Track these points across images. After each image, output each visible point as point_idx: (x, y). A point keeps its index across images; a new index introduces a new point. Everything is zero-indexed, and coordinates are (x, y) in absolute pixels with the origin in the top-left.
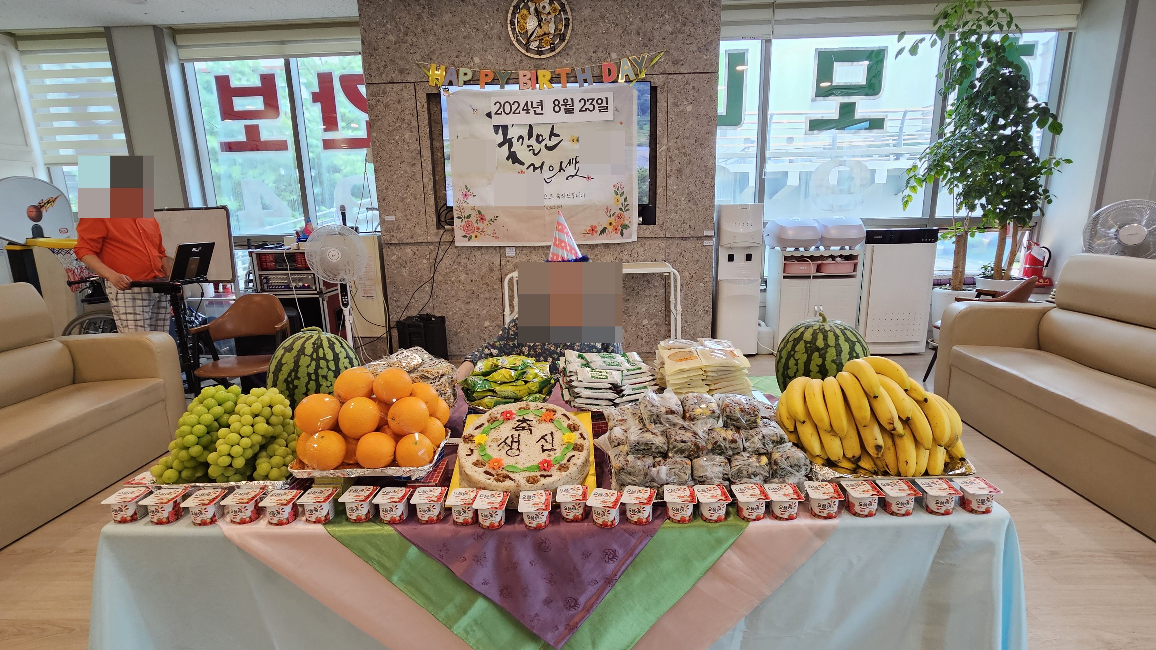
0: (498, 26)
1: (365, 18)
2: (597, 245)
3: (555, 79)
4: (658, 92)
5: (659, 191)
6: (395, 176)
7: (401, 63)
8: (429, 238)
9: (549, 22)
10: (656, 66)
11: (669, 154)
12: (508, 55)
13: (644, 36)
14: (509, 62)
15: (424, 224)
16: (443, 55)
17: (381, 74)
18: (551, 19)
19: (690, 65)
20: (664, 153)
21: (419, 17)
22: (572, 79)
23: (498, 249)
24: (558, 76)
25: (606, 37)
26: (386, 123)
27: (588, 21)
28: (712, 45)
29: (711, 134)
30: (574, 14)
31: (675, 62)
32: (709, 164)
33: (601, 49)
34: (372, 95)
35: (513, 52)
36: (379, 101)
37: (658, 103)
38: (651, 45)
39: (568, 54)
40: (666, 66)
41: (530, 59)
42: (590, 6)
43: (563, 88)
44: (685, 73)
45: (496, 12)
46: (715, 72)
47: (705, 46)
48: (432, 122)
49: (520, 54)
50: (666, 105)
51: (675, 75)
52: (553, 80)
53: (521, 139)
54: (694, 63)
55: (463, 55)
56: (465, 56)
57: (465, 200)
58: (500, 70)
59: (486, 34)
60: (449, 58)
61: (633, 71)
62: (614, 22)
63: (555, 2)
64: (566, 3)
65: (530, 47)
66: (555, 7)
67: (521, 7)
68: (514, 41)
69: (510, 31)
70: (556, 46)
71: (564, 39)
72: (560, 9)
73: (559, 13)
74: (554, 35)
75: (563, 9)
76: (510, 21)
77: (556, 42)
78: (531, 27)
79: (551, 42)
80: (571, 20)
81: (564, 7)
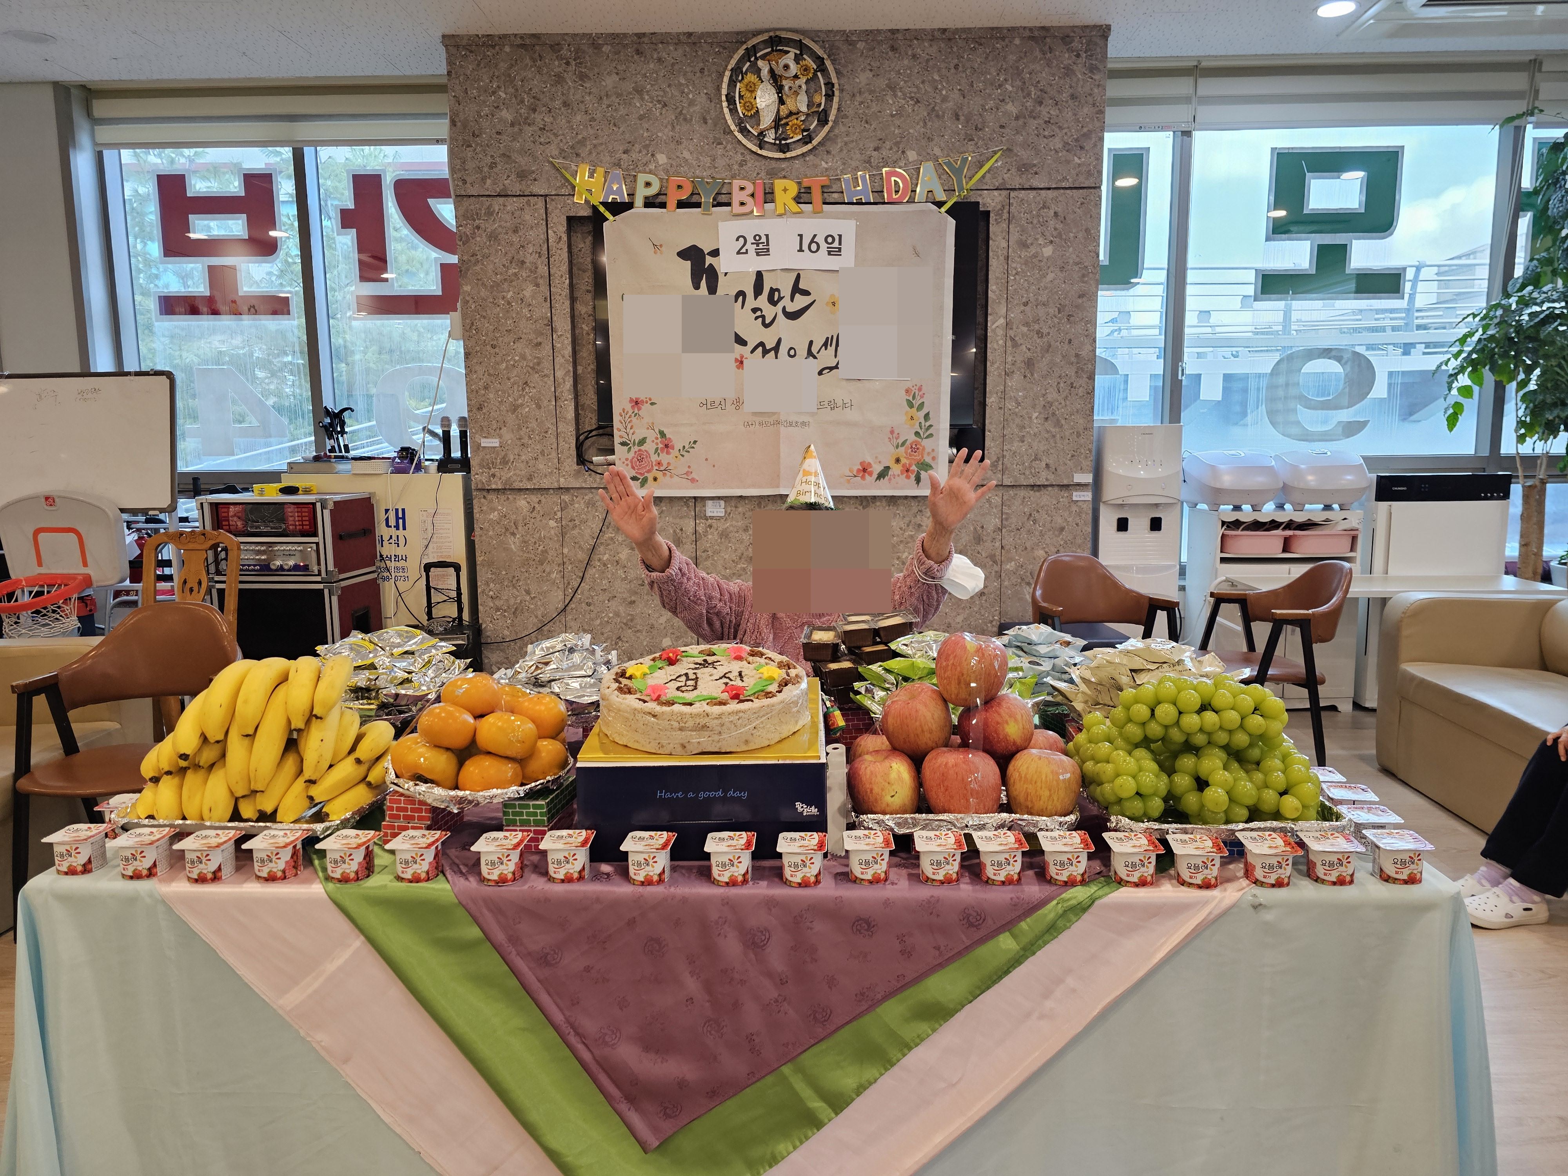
0: (702, 99)
1: (458, 78)
2: (875, 497)
3: (803, 197)
4: (992, 221)
5: (991, 400)
6: (504, 365)
7: (523, 161)
8: (562, 480)
9: (796, 93)
10: (988, 176)
11: (1011, 333)
12: (720, 151)
13: (967, 122)
14: (721, 162)
15: (554, 454)
16: (600, 148)
17: (484, 179)
18: (800, 87)
19: (1050, 174)
20: (1000, 332)
21: (559, 79)
22: (836, 196)
23: (691, 504)
24: (808, 190)
25: (897, 122)
26: (491, 266)
27: (866, 94)
28: (1090, 139)
29: (1089, 299)
30: (842, 82)
31: (1024, 168)
32: (1083, 353)
33: (888, 144)
34: (465, 217)
35: (729, 147)
36: (478, 228)
37: (991, 242)
38: (979, 138)
39: (828, 152)
40: (1005, 176)
41: (760, 159)
42: (869, 67)
43: (817, 212)
44: (1041, 189)
45: (698, 74)
46: (1094, 188)
47: (1077, 140)
48: (575, 269)
49: (741, 150)
50: (1006, 245)
51: (1023, 192)
52: (800, 198)
53: (741, 298)
54: (1058, 171)
55: (637, 150)
56: (640, 152)
57: (636, 411)
58: (702, 178)
59: (681, 113)
60: (612, 153)
61: (942, 184)
62: (913, 95)
63: (805, 56)
64: (825, 57)
65: (766, 139)
66: (806, 65)
67: (744, 70)
68: (733, 127)
69: (726, 111)
70: (813, 135)
71: (826, 122)
72: (815, 67)
73: (815, 75)
74: (808, 115)
75: (821, 67)
76: (726, 96)
77: (812, 127)
78: (764, 104)
79: (803, 127)
80: (836, 86)
81: (823, 63)
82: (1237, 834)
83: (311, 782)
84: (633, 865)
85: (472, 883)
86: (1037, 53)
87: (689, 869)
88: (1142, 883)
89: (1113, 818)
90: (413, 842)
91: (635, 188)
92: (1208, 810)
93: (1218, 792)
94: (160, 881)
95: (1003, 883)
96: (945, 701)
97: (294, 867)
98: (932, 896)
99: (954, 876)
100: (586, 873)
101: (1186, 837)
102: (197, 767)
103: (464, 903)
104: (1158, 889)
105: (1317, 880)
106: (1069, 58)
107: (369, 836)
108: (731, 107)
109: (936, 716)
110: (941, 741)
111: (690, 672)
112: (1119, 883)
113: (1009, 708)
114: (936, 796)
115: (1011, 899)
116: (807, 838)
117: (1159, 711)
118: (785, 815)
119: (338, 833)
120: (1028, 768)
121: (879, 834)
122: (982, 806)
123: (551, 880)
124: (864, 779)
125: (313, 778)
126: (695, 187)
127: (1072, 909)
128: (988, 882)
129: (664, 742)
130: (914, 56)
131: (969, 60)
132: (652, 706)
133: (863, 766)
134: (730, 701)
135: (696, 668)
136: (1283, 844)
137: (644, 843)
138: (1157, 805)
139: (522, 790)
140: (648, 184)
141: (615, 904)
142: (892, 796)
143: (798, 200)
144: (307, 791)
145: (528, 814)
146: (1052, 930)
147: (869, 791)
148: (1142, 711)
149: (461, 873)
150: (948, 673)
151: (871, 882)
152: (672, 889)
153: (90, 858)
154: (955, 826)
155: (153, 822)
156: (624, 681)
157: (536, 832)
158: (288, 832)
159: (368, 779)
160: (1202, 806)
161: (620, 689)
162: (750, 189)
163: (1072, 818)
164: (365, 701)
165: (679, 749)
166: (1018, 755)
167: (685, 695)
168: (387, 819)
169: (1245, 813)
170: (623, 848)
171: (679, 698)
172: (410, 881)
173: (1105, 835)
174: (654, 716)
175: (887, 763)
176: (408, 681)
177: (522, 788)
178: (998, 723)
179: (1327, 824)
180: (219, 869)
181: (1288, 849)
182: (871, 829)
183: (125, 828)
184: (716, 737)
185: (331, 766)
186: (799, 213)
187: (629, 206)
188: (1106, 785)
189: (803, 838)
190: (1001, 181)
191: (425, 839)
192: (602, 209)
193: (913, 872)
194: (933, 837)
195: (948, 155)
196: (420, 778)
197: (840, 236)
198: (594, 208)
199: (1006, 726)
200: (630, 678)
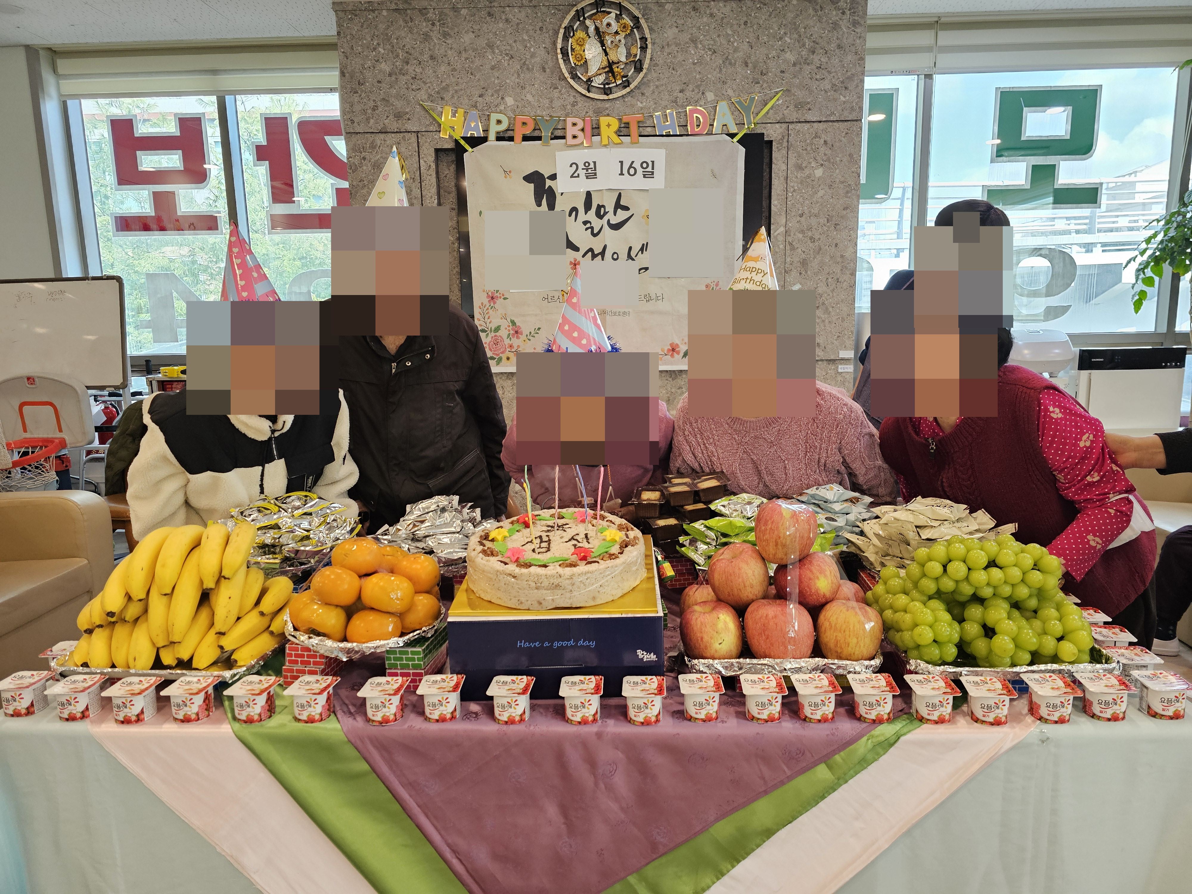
0: (542, 52)
1: (345, 37)
2: (681, 371)
3: (624, 130)
4: (774, 148)
7: (399, 104)
9: (617, 46)
10: (771, 111)
12: (556, 93)
13: (755, 68)
14: (557, 103)
16: (461, 93)
17: (368, 120)
18: (620, 41)
19: (820, 109)
20: (780, 237)
21: (427, 38)
22: (649, 129)
24: (627, 125)
25: (698, 69)
27: (673, 47)
28: (853, 80)
29: (852, 211)
30: (653, 37)
31: (799, 106)
32: (848, 254)
33: (691, 87)
35: (564, 90)
36: (364, 159)
37: (773, 165)
38: (764, 81)
39: (643, 94)
40: (785, 112)
41: (588, 100)
42: (675, 25)
43: (634, 143)
44: (814, 122)
45: (538, 32)
46: (857, 120)
47: (842, 82)
48: (442, 191)
49: (573, 93)
50: (785, 168)
51: (799, 124)
52: (621, 131)
53: (574, 213)
54: (827, 107)
55: (490, 94)
56: (492, 95)
57: (492, 305)
58: (542, 117)
59: (524, 63)
60: (469, 97)
61: (734, 119)
62: (711, 47)
63: (623, 16)
64: (640, 16)
65: (592, 84)
66: (625, 23)
67: (575, 28)
68: (567, 75)
69: (561, 61)
70: (630, 80)
71: (641, 69)
72: (632, 25)
73: (632, 31)
74: (626, 64)
75: (637, 25)
76: (561, 49)
77: (629, 74)
78: (591, 56)
79: (622, 74)
80: (649, 40)
81: (639, 22)
82: (1022, 675)
83: (222, 634)
84: (498, 707)
85: (359, 723)
86: (811, 11)
87: (546, 708)
88: (941, 721)
89: (912, 662)
90: (308, 687)
91: (489, 125)
92: (996, 655)
93: (1005, 640)
94: (92, 722)
95: (819, 721)
96: (763, 559)
97: (206, 710)
98: (758, 733)
99: (777, 716)
100: (458, 714)
101: (977, 679)
102: (124, 621)
103: (353, 741)
104: (953, 726)
105: (1093, 716)
106: (837, 15)
107: (271, 682)
108: (565, 58)
109: (756, 572)
110: (761, 594)
111: (544, 535)
112: (921, 721)
113: (819, 566)
114: (757, 642)
115: (827, 735)
116: (648, 682)
117: (950, 567)
118: (627, 660)
119: (244, 679)
120: (837, 619)
121: (710, 677)
122: (798, 652)
123: (427, 719)
124: (695, 628)
125: (223, 631)
126: (536, 124)
127: (880, 744)
128: (805, 719)
129: (523, 599)
130: (712, 15)
131: (756, 17)
132: (512, 568)
133: (694, 617)
134: (579, 562)
135: (548, 531)
136: (1063, 685)
137: (507, 687)
138: (952, 652)
139: (401, 641)
140: (499, 122)
141: (483, 742)
142: (720, 644)
143: (619, 133)
144: (218, 642)
145: (407, 659)
146: (864, 763)
147: (699, 639)
148: (936, 568)
149: (350, 713)
150: (767, 536)
151: (704, 721)
152: (532, 728)
153: (32, 702)
154: (775, 669)
155: (86, 670)
156: (488, 544)
157: (415, 674)
158: (201, 679)
159: (271, 629)
160: (990, 651)
161: (484, 552)
162: (580, 125)
163: (877, 662)
164: (271, 556)
165: (536, 605)
166: (828, 606)
167: (540, 557)
168: (287, 664)
169: (1028, 657)
170: (489, 693)
171: (534, 559)
172: (306, 722)
173: (907, 678)
174: (514, 577)
175: (714, 614)
176: (308, 538)
177: (401, 639)
178: (810, 579)
179: (1098, 666)
180: (142, 712)
181: (1069, 690)
182: (702, 672)
183: (63, 675)
184: (568, 595)
185: (239, 618)
186: (619, 144)
187: (484, 140)
188: (905, 633)
189: (644, 682)
190: (781, 116)
191: (318, 685)
192: (462, 142)
193: (740, 710)
194: (757, 680)
195: (739, 95)
196: (314, 632)
197: (653, 162)
198: (457, 142)
199: (817, 581)
200: (493, 540)
